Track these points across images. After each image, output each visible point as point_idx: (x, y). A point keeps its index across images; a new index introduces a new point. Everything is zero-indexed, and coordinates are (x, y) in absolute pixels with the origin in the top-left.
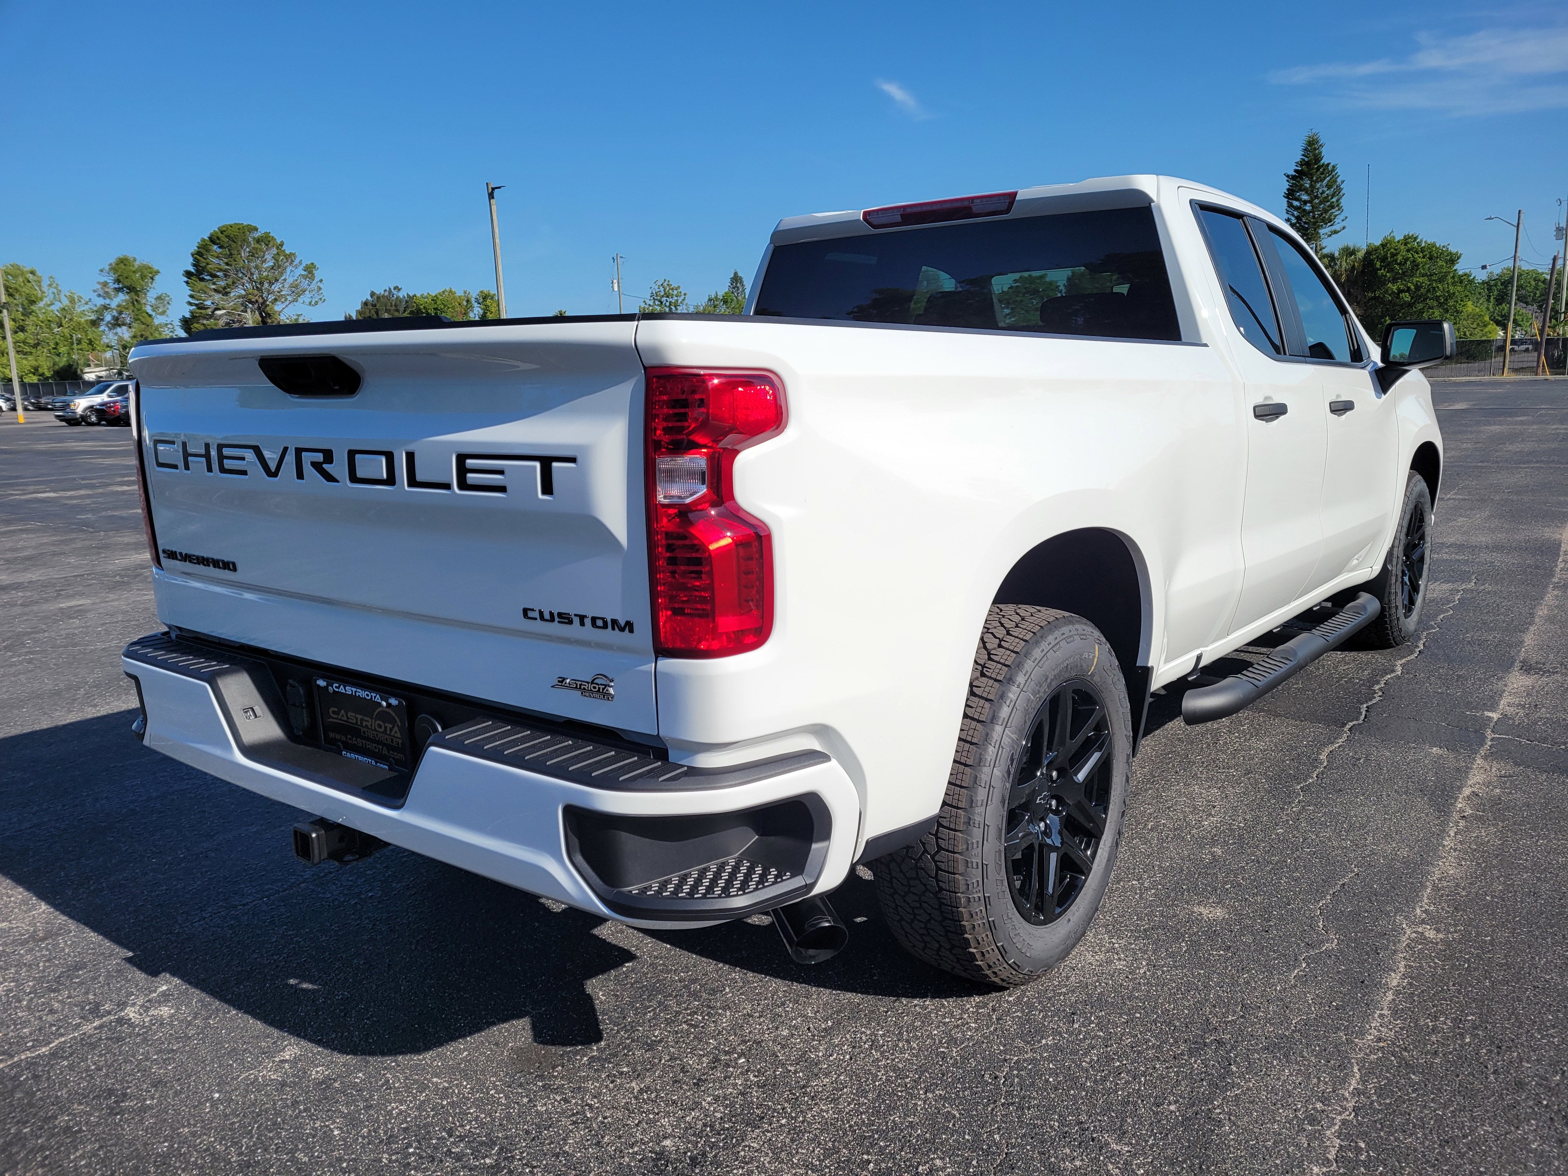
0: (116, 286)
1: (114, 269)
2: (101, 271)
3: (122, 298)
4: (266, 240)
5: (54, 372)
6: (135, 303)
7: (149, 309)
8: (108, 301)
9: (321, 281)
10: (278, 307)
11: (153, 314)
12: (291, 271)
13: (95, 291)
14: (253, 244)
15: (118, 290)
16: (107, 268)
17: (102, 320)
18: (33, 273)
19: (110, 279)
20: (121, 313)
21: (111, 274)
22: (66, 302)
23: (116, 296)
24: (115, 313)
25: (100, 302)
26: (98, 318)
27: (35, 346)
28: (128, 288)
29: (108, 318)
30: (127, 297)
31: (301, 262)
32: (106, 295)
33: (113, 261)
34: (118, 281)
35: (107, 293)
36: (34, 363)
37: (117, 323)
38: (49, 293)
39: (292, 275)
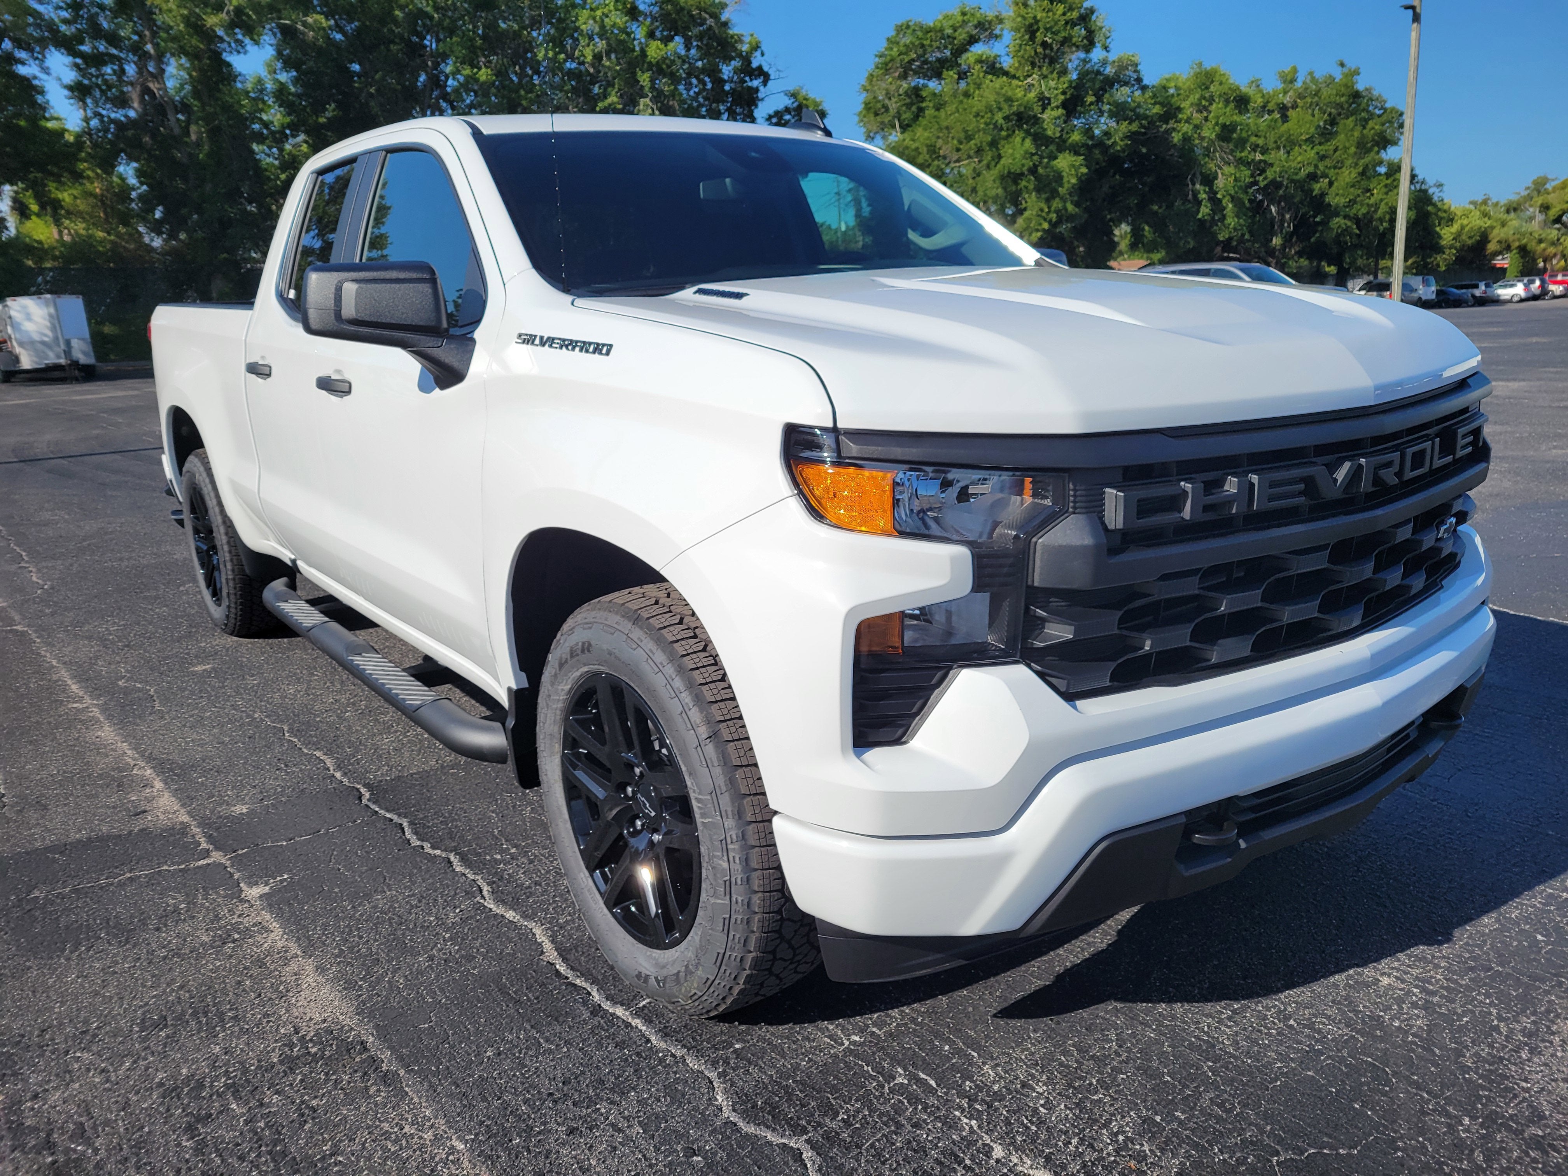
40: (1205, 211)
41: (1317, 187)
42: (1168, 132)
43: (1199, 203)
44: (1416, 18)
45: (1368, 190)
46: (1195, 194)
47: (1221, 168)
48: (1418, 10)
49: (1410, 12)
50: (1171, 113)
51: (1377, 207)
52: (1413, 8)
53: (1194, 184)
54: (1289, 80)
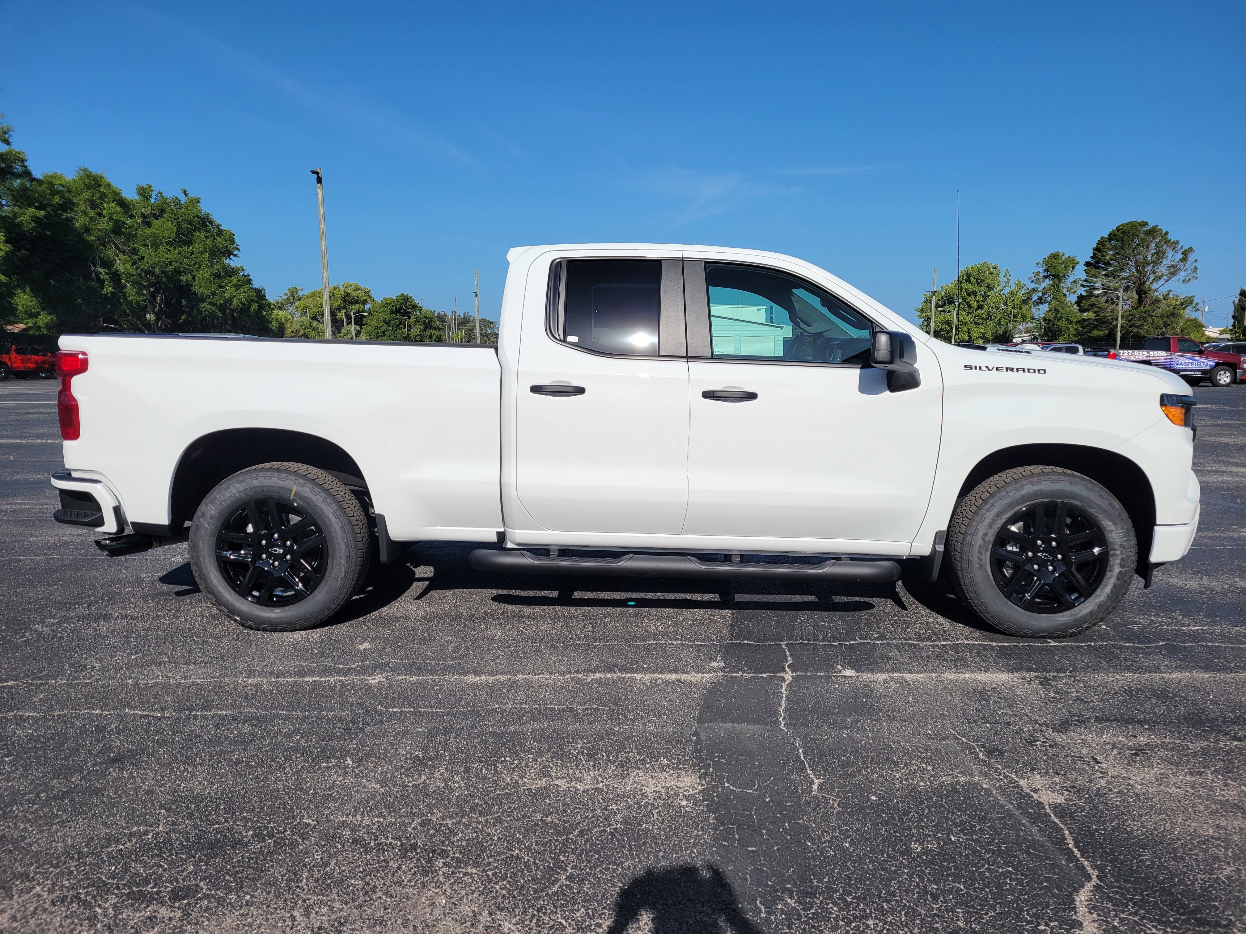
0: (1046, 274)
1: (1046, 262)
2: (1037, 264)
3: (1048, 282)
4: (1153, 232)
5: (995, 336)
6: (1056, 287)
7: (1065, 291)
8: (1037, 286)
9: (1196, 261)
10: (1155, 286)
11: (1067, 293)
12: (1173, 255)
13: (1029, 278)
14: (1142, 236)
15: (1045, 277)
16: (1041, 261)
17: (1031, 299)
18: (995, 268)
19: (1041, 269)
20: (1045, 293)
21: (1044, 266)
22: (1013, 287)
23: (1044, 281)
24: (1040, 294)
25: (1031, 286)
26: (1028, 298)
27: (986, 319)
28: (1053, 275)
29: (1035, 297)
30: (1051, 282)
31: (1182, 247)
32: (1037, 282)
33: (1047, 255)
34: (1047, 271)
35: (1038, 279)
36: (983, 331)
37: (1040, 301)
38: (1003, 281)
39: (1171, 257)
40: (108, 289)
41: (184, 278)
42: (70, 220)
43: (102, 282)
44: (319, 181)
45: (221, 287)
46: (98, 274)
47: (118, 256)
48: (320, 175)
49: (315, 175)
50: (68, 205)
51: (230, 300)
52: (317, 173)
53: (95, 266)
54: (145, 193)
